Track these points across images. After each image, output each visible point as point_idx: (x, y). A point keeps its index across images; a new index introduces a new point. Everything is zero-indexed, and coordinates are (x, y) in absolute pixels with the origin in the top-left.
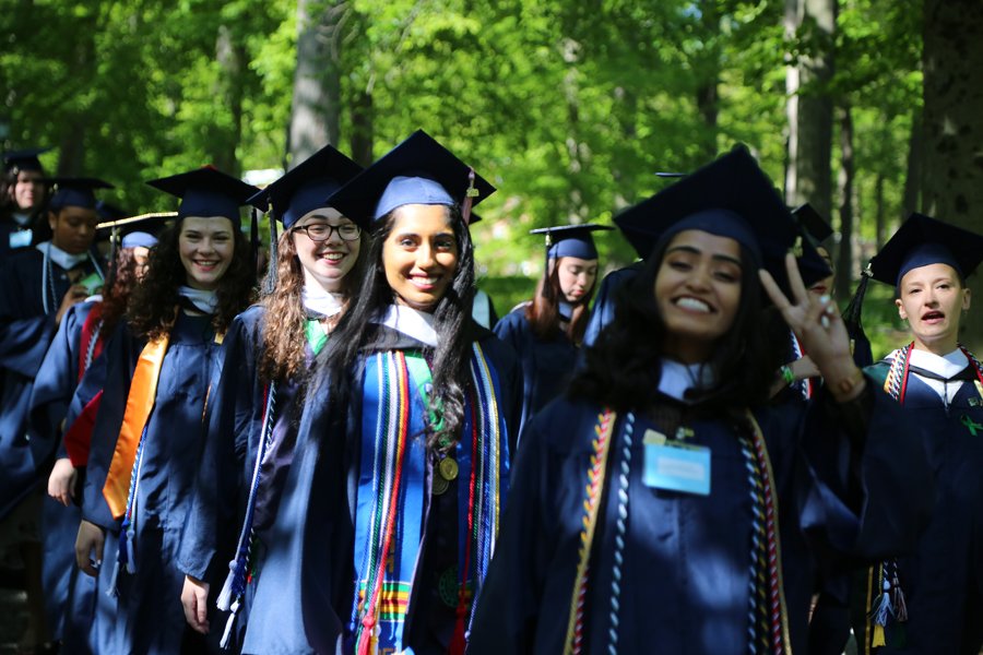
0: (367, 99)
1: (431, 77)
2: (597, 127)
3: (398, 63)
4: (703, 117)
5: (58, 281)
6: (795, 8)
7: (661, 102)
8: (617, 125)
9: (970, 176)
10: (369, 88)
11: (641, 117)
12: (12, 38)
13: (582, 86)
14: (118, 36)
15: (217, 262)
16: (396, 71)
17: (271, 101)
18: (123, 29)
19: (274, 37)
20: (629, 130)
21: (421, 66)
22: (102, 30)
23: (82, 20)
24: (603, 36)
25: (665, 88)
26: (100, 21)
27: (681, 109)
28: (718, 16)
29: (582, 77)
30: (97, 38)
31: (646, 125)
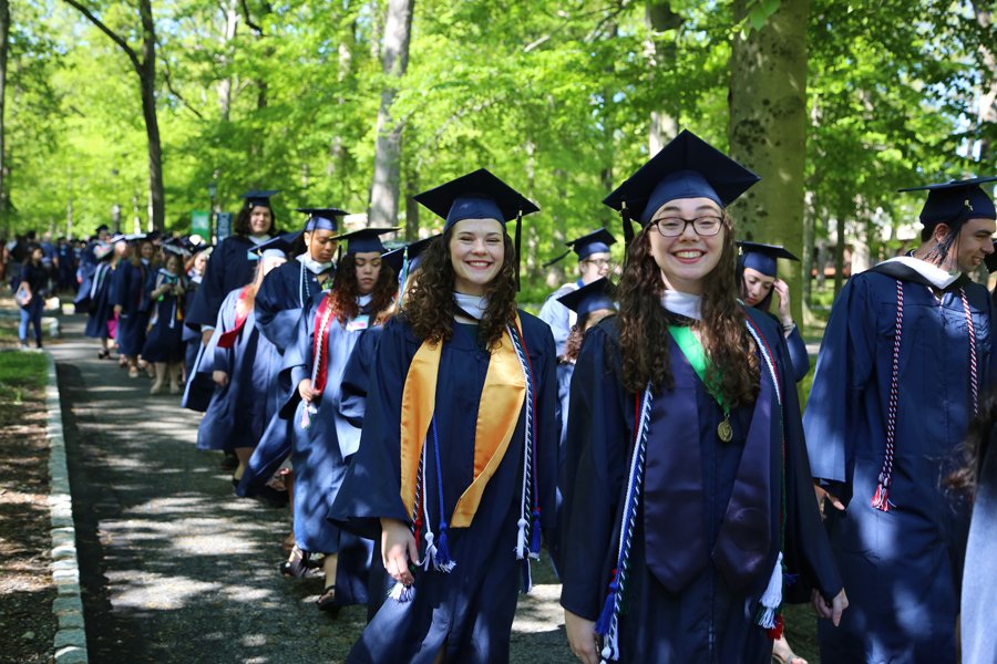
0: (416, 175)
1: (452, 163)
2: (544, 192)
3: (432, 155)
4: (604, 187)
5: (311, 282)
6: (656, 127)
7: (581, 178)
8: (556, 190)
9: (754, 221)
10: (418, 169)
11: (569, 186)
12: (217, 140)
13: (536, 168)
14: (277, 140)
15: (489, 264)
16: (432, 159)
17: (363, 173)
18: (279, 135)
19: (364, 139)
20: (562, 194)
21: (445, 157)
22: (267, 136)
23: (257, 130)
24: (549, 141)
25: (583, 170)
26: (266, 131)
27: (591, 182)
28: (613, 129)
29: (536, 164)
30: (265, 141)
31: (572, 190)
